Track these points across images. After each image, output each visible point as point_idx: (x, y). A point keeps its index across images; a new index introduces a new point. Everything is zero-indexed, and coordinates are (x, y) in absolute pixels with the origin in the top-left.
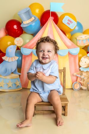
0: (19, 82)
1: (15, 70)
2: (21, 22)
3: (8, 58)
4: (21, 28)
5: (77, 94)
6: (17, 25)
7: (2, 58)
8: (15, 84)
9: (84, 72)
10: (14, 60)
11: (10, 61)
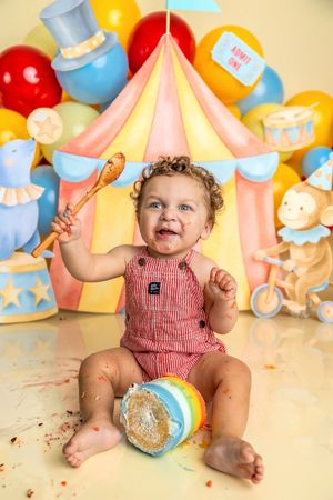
0: (44, 284)
1: (32, 240)
5: (269, 330)
6: (37, 69)
8: (32, 295)
9: (297, 247)
10: (26, 199)
11: (12, 201)
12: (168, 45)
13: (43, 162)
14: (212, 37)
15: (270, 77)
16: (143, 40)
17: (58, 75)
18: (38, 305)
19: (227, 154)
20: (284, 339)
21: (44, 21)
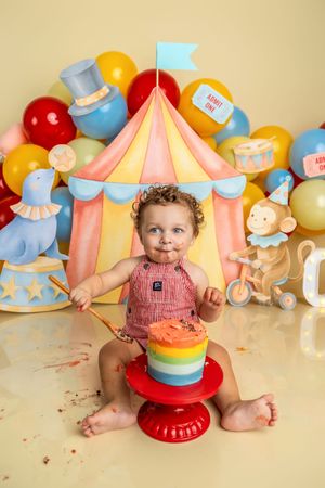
1: (52, 247)
3: (30, 208)
4: (70, 117)
5: (241, 316)
6: (57, 114)
7: (11, 207)
8: (52, 290)
9: (263, 249)
10: (47, 214)
11: (36, 217)
12: (158, 95)
13: (61, 183)
14: (193, 87)
15: (239, 116)
16: (139, 90)
17: (74, 120)
18: (57, 298)
19: (205, 177)
20: (254, 324)
21: (63, 79)
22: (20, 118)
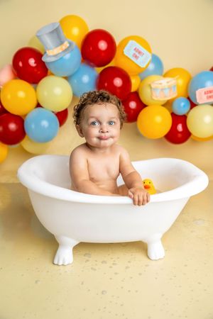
2: (43, 53)
6: (35, 59)
13: (38, 105)
17: (46, 64)
22: (10, 61)
